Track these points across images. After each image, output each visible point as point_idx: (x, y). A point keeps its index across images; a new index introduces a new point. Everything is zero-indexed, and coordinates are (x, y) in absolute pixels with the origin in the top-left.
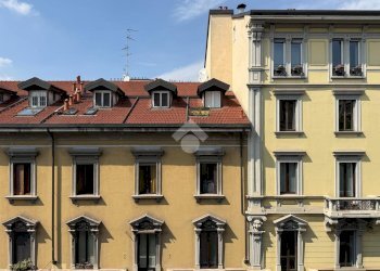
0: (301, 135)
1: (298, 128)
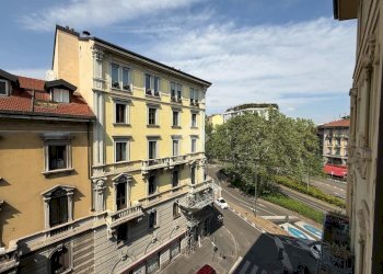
0: (129, 126)
1: (127, 122)
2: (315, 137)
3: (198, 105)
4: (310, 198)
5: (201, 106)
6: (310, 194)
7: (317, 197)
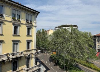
2: (92, 40)
3: (31, 23)
4: (91, 69)
5: (34, 24)
6: (91, 68)
7: (94, 69)
